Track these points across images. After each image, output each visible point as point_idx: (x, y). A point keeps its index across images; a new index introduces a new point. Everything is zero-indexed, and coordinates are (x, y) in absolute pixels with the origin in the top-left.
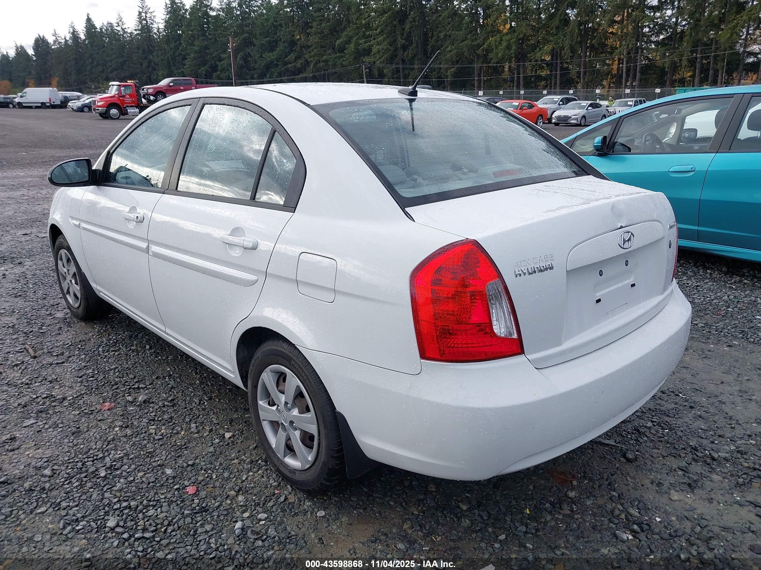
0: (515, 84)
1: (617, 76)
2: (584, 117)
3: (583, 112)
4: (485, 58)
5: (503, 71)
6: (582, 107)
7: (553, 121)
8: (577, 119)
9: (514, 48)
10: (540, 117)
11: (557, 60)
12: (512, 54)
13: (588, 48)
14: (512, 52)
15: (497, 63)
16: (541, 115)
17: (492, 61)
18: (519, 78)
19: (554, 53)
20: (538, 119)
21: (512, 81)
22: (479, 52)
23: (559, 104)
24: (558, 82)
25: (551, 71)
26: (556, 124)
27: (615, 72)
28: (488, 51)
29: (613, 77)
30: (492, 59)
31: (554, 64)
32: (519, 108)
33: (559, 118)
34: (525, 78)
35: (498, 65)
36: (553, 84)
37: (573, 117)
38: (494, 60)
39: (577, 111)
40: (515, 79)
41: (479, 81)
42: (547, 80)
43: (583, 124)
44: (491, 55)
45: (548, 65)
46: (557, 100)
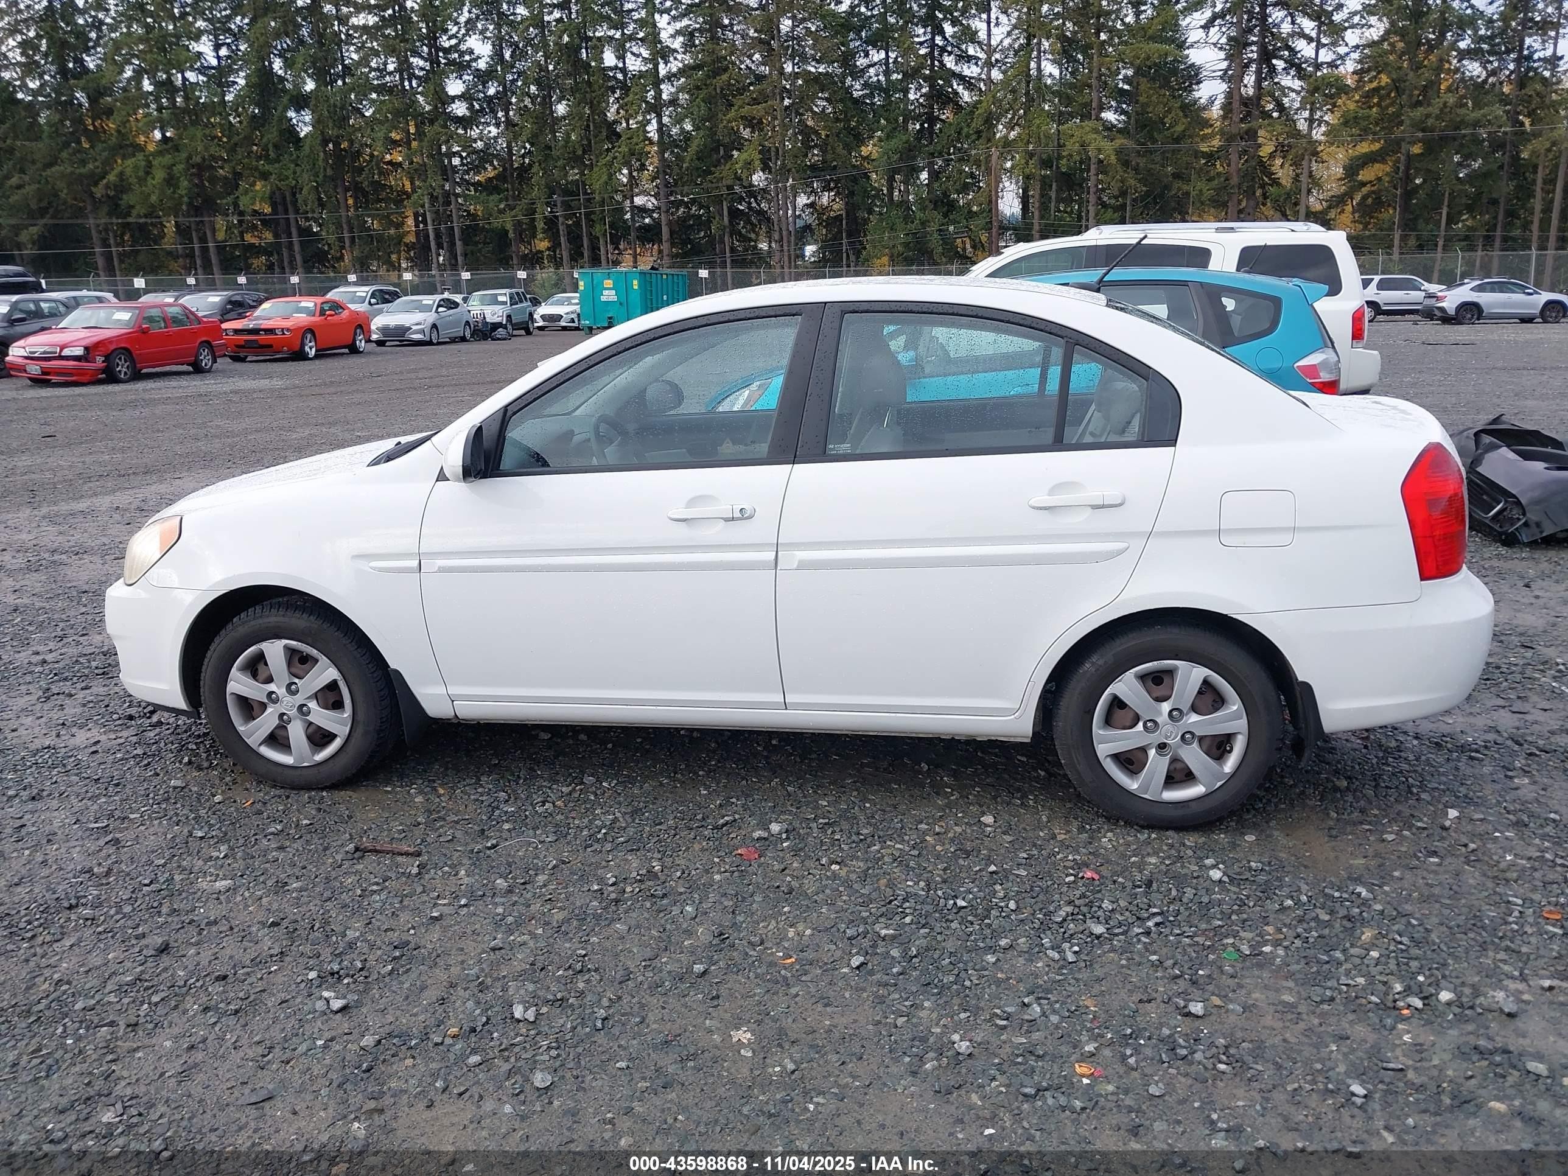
0: (198, 262)
1: (417, 246)
2: (434, 326)
3: (430, 317)
4: (114, 205)
5: (162, 235)
6: (427, 309)
7: (374, 337)
8: (423, 332)
9: (184, 183)
10: (358, 331)
11: (286, 212)
12: (182, 196)
13: (347, 190)
14: (182, 191)
15: (146, 216)
16: (360, 326)
17: (134, 212)
18: (205, 250)
19: (278, 200)
20: (355, 334)
21: (191, 255)
22: (99, 191)
23: (370, 303)
24: (299, 258)
25: (276, 235)
26: (380, 343)
27: (411, 238)
28: (122, 187)
29: (410, 247)
30: (133, 207)
31: (282, 222)
32: (318, 313)
33: (385, 330)
34: (220, 249)
35: (149, 221)
36: (286, 264)
37: (414, 328)
38: (139, 210)
39: (418, 317)
40: (197, 253)
41: (108, 257)
42: (270, 254)
43: (435, 341)
44: (127, 199)
45: (265, 223)
46: (364, 294)
